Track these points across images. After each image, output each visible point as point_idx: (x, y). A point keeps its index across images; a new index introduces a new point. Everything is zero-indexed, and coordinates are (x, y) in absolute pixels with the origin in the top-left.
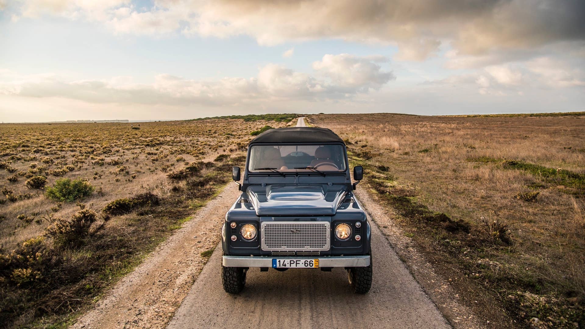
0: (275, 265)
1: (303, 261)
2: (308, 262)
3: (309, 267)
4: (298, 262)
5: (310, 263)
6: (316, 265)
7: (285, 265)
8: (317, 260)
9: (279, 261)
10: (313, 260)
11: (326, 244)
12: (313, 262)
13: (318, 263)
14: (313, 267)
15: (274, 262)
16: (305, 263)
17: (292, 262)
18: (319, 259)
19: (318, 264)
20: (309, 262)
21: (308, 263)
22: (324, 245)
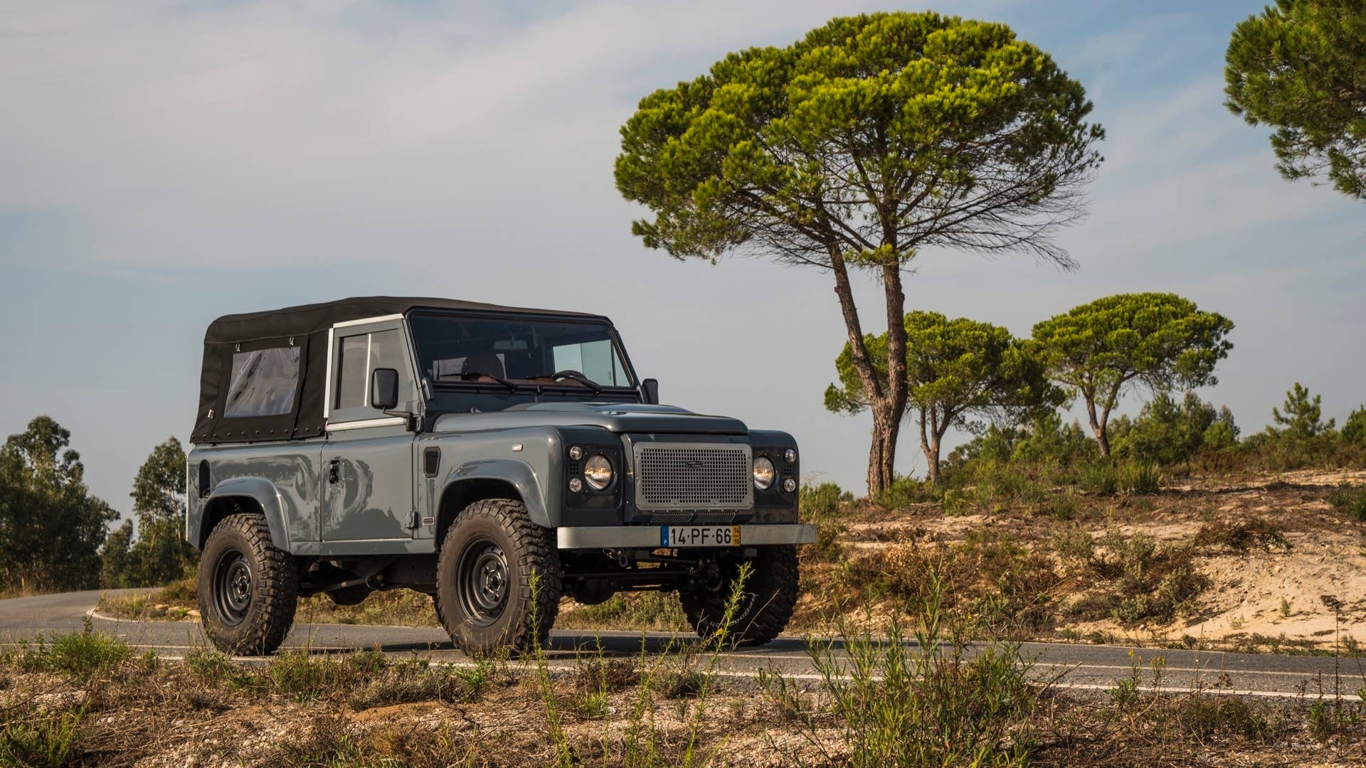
0: (665, 542)
1: (713, 529)
2: (722, 531)
3: (724, 544)
4: (705, 533)
5: (726, 536)
6: (736, 538)
7: (684, 541)
8: (736, 527)
9: (674, 531)
10: (731, 528)
12: (730, 531)
13: (738, 534)
14: (732, 544)
15: (664, 536)
16: (718, 536)
17: (696, 533)
18: (741, 526)
19: (739, 538)
20: (724, 531)
21: (723, 534)
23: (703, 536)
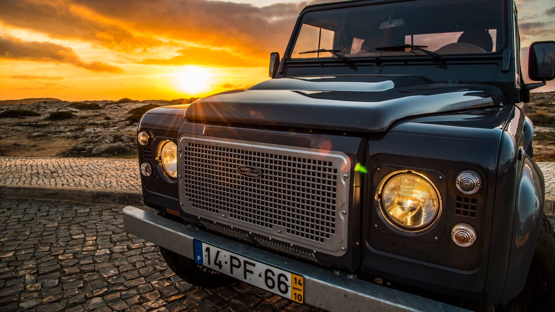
0: (198, 258)
1: (260, 267)
2: (273, 275)
3: (277, 291)
4: (249, 267)
5: (280, 283)
6: (298, 292)
7: (220, 266)
8: (298, 278)
9: (208, 249)
10: (289, 275)
11: (333, 231)
12: (287, 279)
13: (301, 288)
14: (290, 296)
15: (197, 248)
16: (267, 277)
17: (235, 262)
18: (307, 277)
19: (301, 293)
20: (276, 275)
21: (275, 278)
22: (328, 236)
23: (246, 270)
